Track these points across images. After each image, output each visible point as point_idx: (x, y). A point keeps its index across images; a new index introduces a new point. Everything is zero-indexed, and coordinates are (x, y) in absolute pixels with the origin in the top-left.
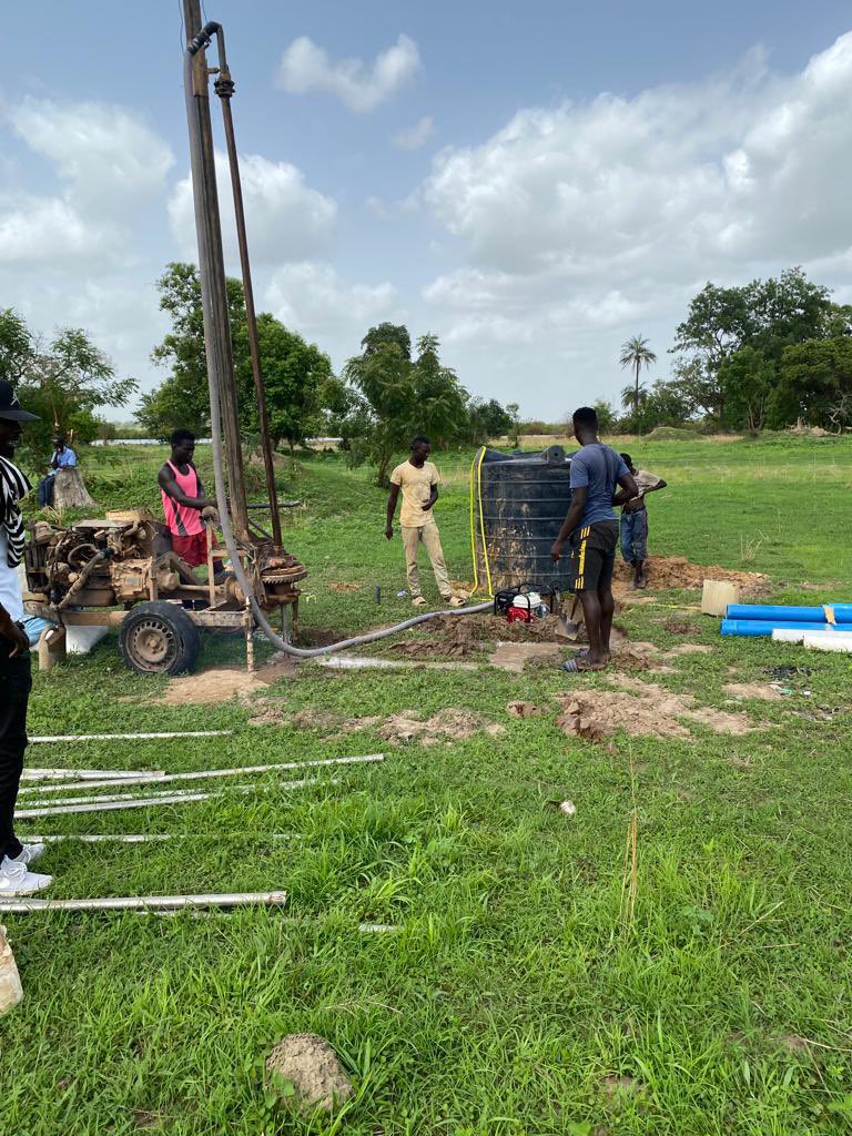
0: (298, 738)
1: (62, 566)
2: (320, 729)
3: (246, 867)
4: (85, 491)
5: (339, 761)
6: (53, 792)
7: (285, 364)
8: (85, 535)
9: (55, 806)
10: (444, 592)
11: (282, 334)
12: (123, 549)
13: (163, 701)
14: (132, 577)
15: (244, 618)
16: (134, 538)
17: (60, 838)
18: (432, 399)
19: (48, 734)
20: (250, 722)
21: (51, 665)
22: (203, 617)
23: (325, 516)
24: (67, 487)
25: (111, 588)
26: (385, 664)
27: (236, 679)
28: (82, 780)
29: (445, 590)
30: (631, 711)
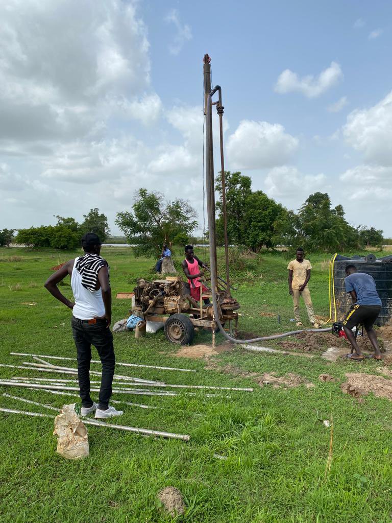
0: (221, 377)
1: (147, 297)
2: (231, 375)
3: (181, 424)
4: (173, 267)
5: (233, 389)
6: (123, 385)
7: (267, 212)
8: (156, 286)
9: (122, 390)
10: (311, 321)
11: (266, 200)
12: (170, 292)
13: (175, 355)
14: (172, 303)
15: (211, 324)
16: (174, 288)
17: (119, 402)
18: (326, 229)
19: (129, 363)
20: (205, 368)
21: (139, 336)
22: (196, 322)
23: (270, 281)
24: (167, 265)
25: (164, 307)
26: (271, 351)
27: (206, 350)
28: (134, 382)
29: (312, 320)
30: (379, 385)
